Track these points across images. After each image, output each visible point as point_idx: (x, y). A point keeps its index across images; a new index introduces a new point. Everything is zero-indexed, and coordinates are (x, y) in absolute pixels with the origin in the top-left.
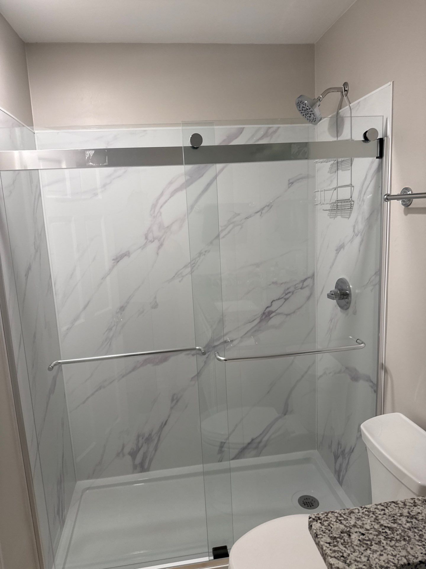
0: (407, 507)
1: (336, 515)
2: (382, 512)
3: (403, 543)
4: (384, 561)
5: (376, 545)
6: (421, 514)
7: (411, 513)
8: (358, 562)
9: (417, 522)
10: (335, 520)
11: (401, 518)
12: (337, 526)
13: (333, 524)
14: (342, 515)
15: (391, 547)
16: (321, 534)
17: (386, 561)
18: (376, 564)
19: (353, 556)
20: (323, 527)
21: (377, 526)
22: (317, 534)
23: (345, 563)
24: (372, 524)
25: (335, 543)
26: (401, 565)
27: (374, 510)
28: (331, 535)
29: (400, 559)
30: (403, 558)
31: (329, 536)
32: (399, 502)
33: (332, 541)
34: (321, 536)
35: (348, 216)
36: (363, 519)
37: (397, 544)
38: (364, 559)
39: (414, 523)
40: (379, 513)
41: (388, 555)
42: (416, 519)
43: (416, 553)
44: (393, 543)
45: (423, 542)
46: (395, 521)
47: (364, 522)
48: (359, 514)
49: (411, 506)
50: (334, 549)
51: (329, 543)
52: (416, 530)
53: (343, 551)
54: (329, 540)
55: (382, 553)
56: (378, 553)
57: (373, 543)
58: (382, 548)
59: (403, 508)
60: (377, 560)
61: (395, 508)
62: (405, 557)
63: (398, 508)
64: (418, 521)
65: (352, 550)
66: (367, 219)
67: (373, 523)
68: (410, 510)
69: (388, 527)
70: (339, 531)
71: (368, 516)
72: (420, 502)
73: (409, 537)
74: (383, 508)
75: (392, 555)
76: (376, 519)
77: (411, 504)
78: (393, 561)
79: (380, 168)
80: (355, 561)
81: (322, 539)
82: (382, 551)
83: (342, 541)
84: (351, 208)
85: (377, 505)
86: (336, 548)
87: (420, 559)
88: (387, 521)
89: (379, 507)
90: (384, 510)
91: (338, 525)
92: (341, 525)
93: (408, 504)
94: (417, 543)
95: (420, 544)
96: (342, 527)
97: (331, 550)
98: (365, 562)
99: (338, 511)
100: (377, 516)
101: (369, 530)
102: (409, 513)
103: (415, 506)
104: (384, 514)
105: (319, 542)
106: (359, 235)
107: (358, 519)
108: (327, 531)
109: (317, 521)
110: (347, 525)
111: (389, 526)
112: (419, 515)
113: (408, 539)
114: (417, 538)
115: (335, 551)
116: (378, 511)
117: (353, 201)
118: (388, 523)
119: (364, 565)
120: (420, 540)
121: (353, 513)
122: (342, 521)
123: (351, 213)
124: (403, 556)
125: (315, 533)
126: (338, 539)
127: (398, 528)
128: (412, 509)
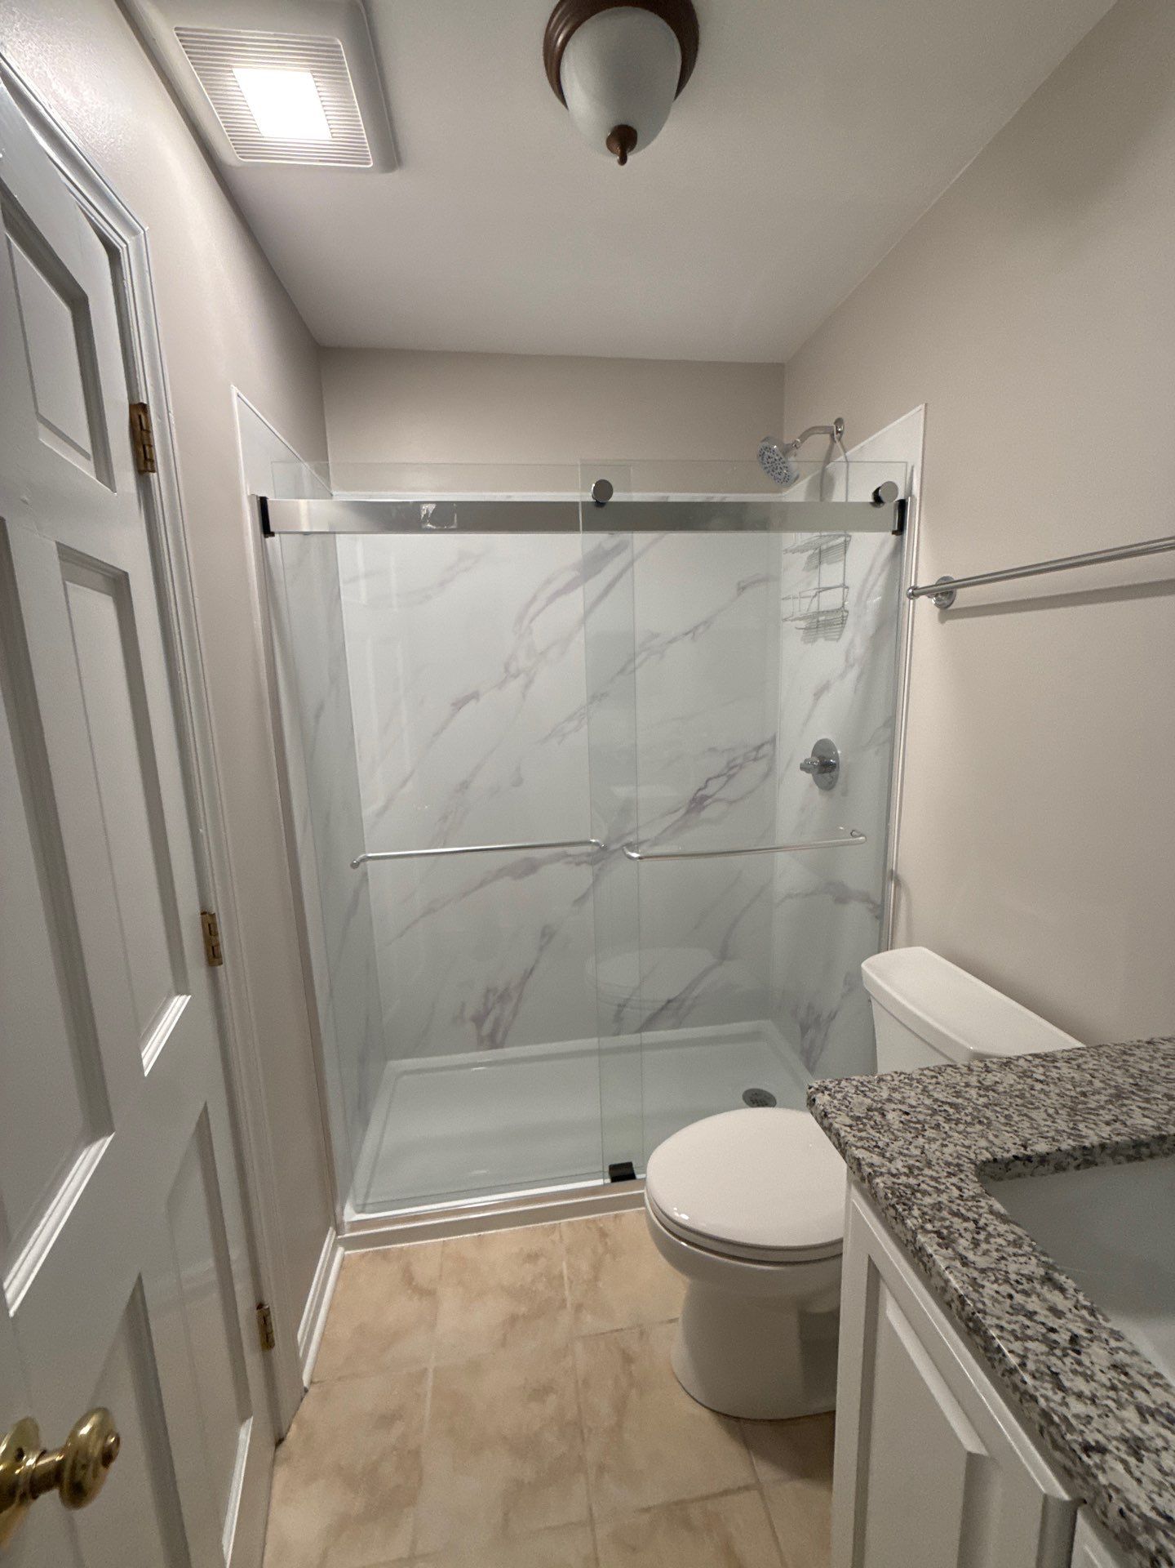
0: (975, 1073)
1: (855, 1083)
2: (934, 1080)
3: (978, 1127)
4: (951, 1155)
5: (932, 1130)
6: (1002, 1083)
7: (983, 1082)
8: (905, 1155)
9: (996, 1095)
10: (853, 1091)
11: (967, 1089)
12: (859, 1100)
13: (851, 1097)
14: (865, 1083)
15: (960, 1133)
16: (832, 1112)
17: (955, 1155)
18: (938, 1159)
19: (896, 1146)
20: (835, 1101)
21: (928, 1102)
22: (826, 1113)
23: (884, 1157)
24: (919, 1099)
25: (861, 1126)
26: (983, 1161)
27: (918, 1077)
28: (852, 1114)
29: (978, 1151)
30: (984, 1151)
31: (848, 1115)
32: (959, 1065)
33: (854, 1123)
34: (833, 1115)
35: (837, 637)
36: (903, 1090)
37: (969, 1129)
38: (917, 1152)
39: (991, 1097)
40: (928, 1081)
41: (956, 1145)
42: (994, 1091)
43: (1005, 1143)
44: (961, 1127)
45: (1013, 1126)
46: (958, 1094)
47: (905, 1095)
48: (893, 1083)
49: (981, 1072)
50: (859, 1134)
51: (850, 1126)
52: (998, 1109)
53: (877, 1139)
54: (848, 1121)
55: (945, 1143)
56: (938, 1143)
57: (926, 1127)
58: (944, 1136)
59: (969, 1075)
60: (938, 1153)
61: (953, 1074)
62: (987, 1149)
63: (959, 1074)
64: (998, 1094)
65: (893, 1137)
66: (872, 637)
67: (921, 1097)
68: (981, 1079)
69: (949, 1103)
70: (864, 1108)
71: (911, 1086)
72: (995, 1067)
73: (987, 1118)
74: (933, 1074)
75: (964, 1146)
76: (925, 1090)
77: (980, 1069)
78: (967, 1155)
79: (898, 550)
80: (901, 1153)
81: (837, 1120)
82: (944, 1139)
83: (872, 1123)
84: (842, 623)
85: (922, 1070)
86: (863, 1134)
87: (1014, 1152)
88: (945, 1094)
89: (925, 1072)
90: (937, 1077)
91: (861, 1098)
92: (865, 1099)
93: (975, 1069)
94: (1003, 1128)
95: (1008, 1129)
96: (868, 1101)
97: (854, 1136)
98: (916, 1156)
99: (857, 1078)
100: (925, 1087)
101: (914, 1107)
102: (979, 1082)
103: (989, 1072)
104: (938, 1083)
105: (831, 1124)
106: (856, 666)
107: (894, 1090)
108: (843, 1108)
109: (823, 1092)
110: (876, 1098)
111: (949, 1100)
112: (998, 1085)
113: (985, 1121)
114: (1003, 1120)
115: (861, 1139)
116: (925, 1078)
117: (847, 612)
118: (947, 1097)
119: (917, 1161)
120: (1007, 1124)
121: (883, 1080)
122: (867, 1093)
123: (842, 631)
124: (983, 1148)
125: (823, 1110)
126: (864, 1120)
127: (966, 1104)
128: (983, 1075)
